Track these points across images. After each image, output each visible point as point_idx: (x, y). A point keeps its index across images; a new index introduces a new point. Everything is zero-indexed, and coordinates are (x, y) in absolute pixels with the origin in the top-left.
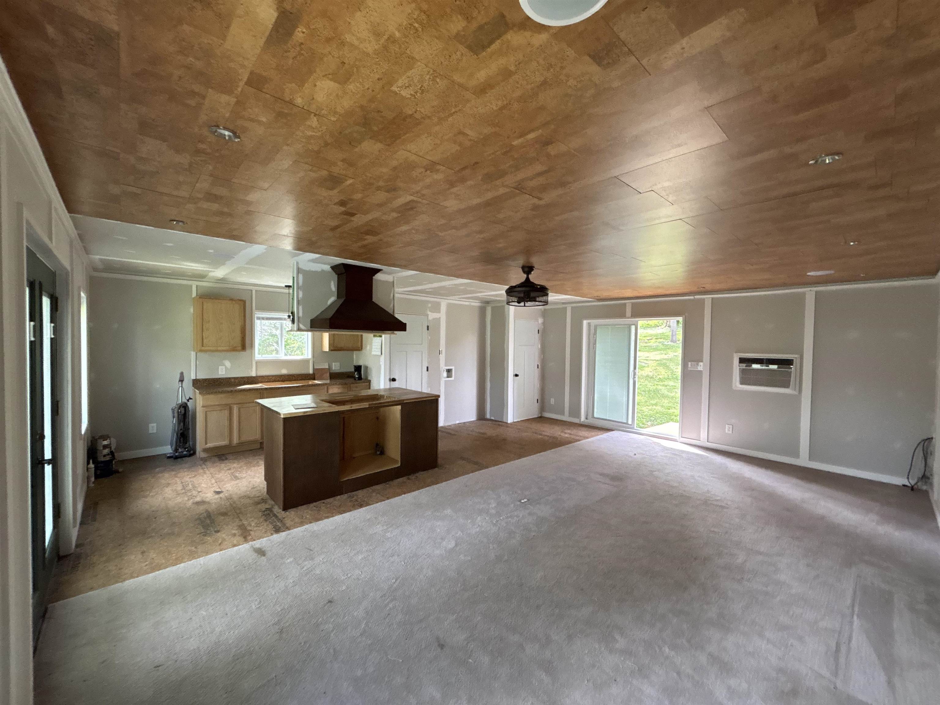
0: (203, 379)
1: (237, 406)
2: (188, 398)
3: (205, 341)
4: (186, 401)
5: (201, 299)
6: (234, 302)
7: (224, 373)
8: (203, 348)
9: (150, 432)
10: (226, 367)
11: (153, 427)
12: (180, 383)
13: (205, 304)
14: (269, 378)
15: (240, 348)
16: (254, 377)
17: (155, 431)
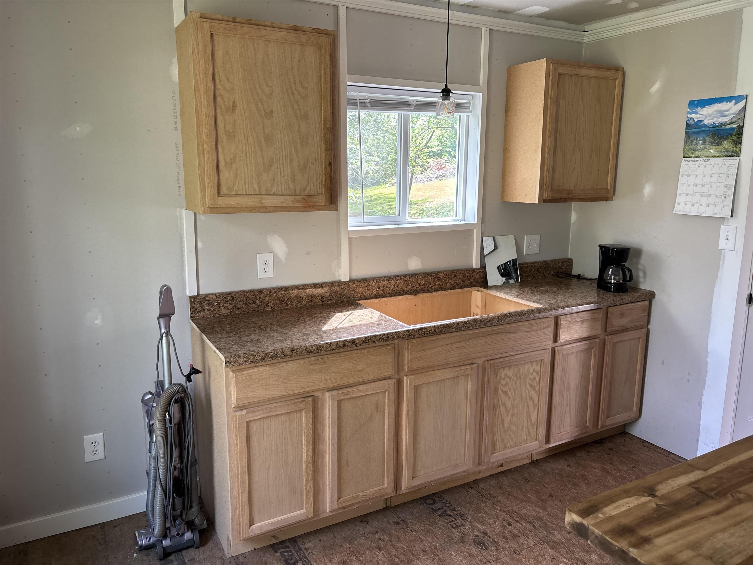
0: (218, 296)
1: (332, 398)
2: (186, 371)
3: (225, 175)
4: (183, 381)
5: (207, 25)
6: (303, 38)
7: (270, 274)
8: (222, 201)
9: (89, 457)
10: (275, 257)
11: (94, 444)
12: (162, 320)
13: (219, 41)
14: (381, 284)
15: (322, 201)
16: (345, 283)
17: (101, 455)
